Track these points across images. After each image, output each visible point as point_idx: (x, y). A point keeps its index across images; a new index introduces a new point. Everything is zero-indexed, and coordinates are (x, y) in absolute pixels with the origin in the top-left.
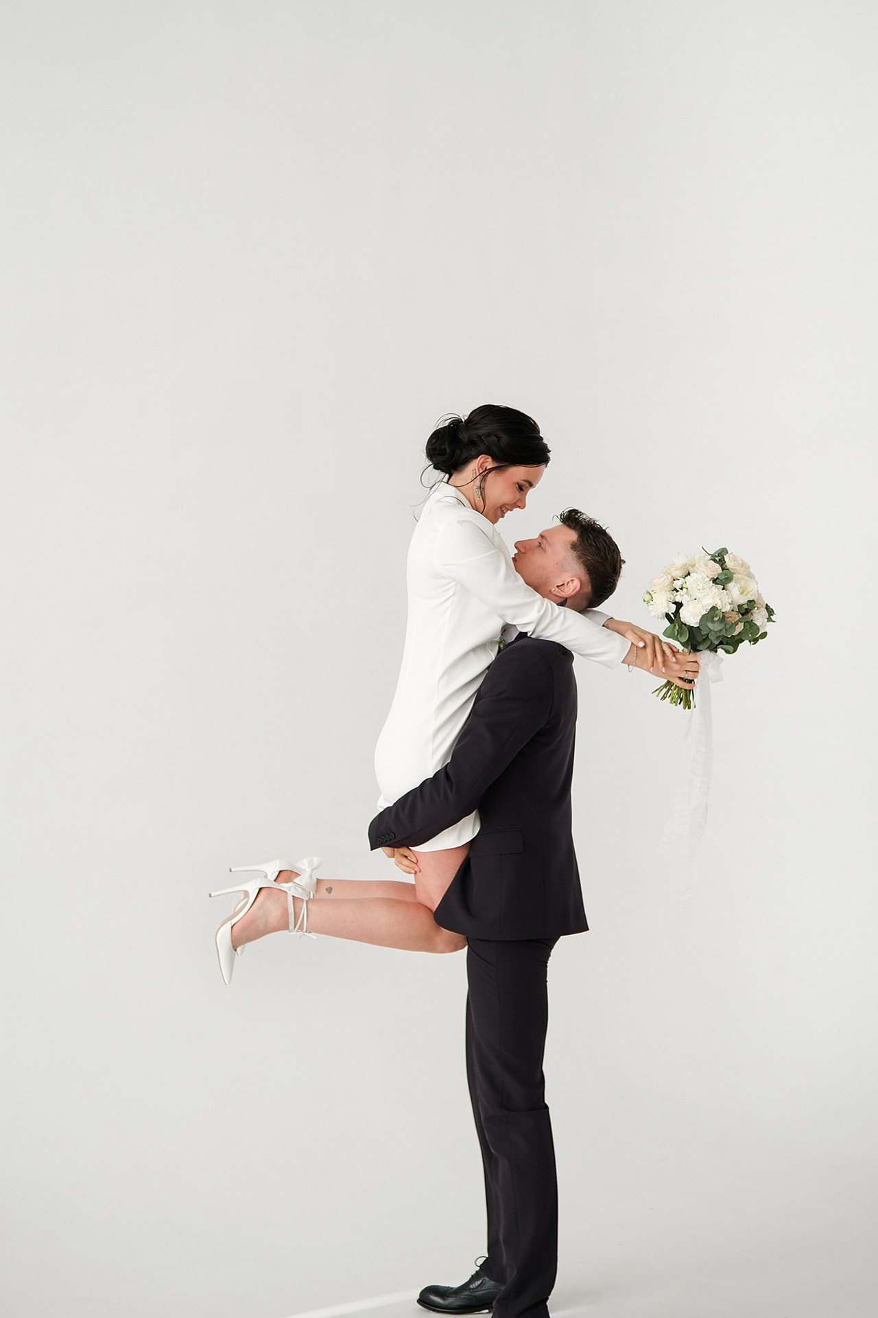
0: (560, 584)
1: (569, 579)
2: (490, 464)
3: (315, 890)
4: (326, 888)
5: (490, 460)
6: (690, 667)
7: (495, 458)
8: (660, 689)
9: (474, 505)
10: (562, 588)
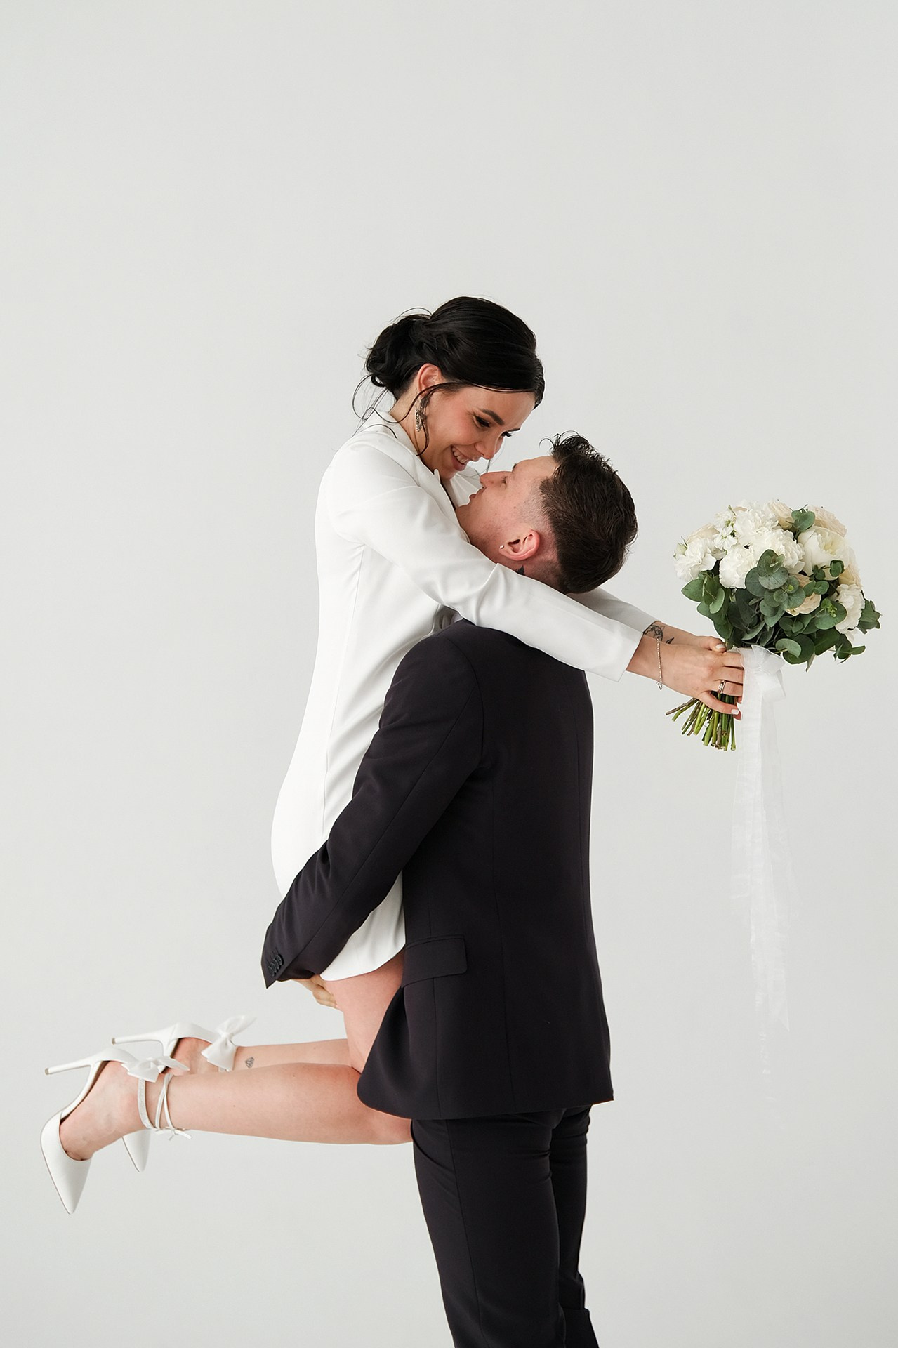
0: (512, 541)
1: (527, 534)
2: (437, 379)
3: (232, 1065)
4: (246, 1059)
5: (437, 374)
6: (726, 674)
7: (444, 371)
8: (681, 710)
9: (414, 440)
10: (516, 546)
